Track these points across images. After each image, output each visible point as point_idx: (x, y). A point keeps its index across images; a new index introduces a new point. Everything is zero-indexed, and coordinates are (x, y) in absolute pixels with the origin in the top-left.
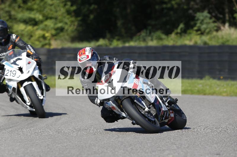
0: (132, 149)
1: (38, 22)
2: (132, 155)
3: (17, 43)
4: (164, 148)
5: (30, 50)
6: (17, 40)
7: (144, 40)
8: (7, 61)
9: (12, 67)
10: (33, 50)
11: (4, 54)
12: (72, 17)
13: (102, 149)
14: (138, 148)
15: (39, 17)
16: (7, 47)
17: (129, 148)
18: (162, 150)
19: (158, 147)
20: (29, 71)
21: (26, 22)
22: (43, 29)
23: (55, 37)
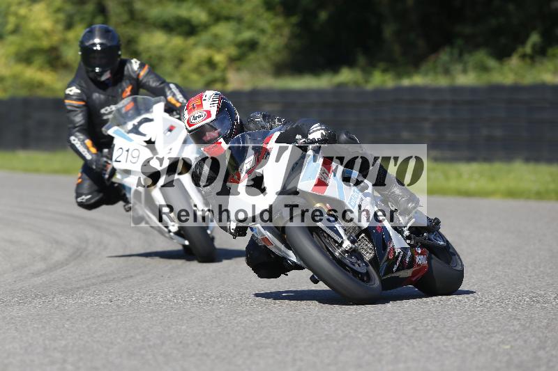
0: (415, 329)
1: (197, 26)
2: (415, 343)
3: (145, 80)
4: (490, 328)
5: (174, 95)
6: (142, 73)
7: (447, 72)
8: (118, 125)
9: (131, 140)
10: (181, 96)
11: (113, 108)
13: (344, 329)
14: (429, 327)
15: (199, 15)
16: (120, 90)
17: (409, 327)
18: (486, 332)
19: (476, 326)
20: (171, 149)
21: (168, 27)
22: (210, 46)
23: (238, 64)
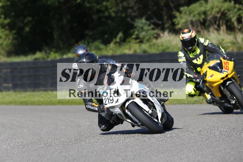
12: (6, 30)
